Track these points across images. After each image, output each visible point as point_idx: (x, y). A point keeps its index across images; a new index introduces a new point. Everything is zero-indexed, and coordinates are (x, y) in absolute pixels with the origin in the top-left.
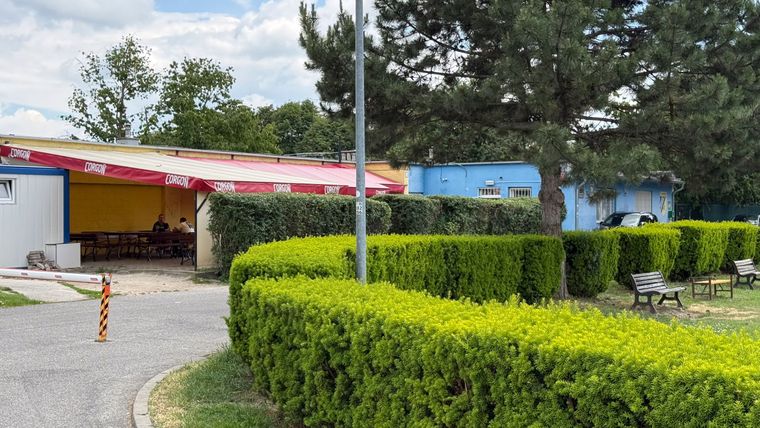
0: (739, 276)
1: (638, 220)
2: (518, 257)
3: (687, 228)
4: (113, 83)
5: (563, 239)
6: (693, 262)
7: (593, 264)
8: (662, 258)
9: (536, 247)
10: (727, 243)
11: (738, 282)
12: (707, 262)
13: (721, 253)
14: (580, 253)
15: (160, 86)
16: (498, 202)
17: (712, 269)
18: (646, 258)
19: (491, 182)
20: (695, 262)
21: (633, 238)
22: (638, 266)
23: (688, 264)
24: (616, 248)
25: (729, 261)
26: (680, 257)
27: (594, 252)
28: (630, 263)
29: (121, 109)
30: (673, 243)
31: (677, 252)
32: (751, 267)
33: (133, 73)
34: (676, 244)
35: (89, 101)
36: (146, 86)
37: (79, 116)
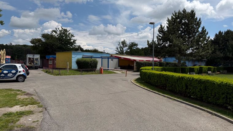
4: (122, 46)
15: (128, 46)
29: (123, 49)
30: (198, 69)
33: (124, 44)
35: (119, 48)
36: (126, 46)
37: (117, 50)
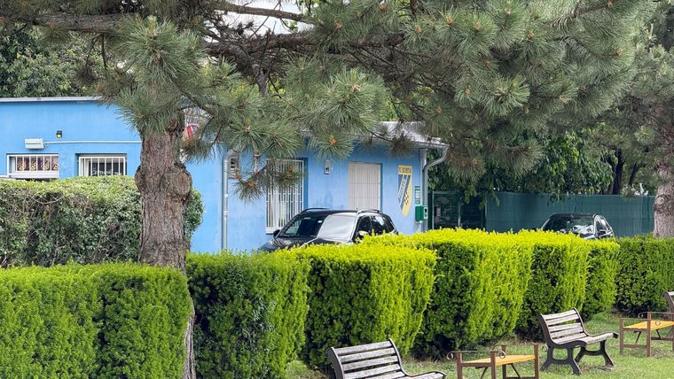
0: (552, 346)
1: (352, 227)
2: (89, 315)
3: (449, 246)
5: (190, 272)
6: (461, 317)
7: (254, 327)
8: (397, 312)
9: (128, 292)
10: (529, 277)
11: (550, 360)
12: (489, 317)
13: (518, 298)
14: (225, 302)
16: (51, 188)
17: (500, 332)
18: (364, 311)
19: (37, 143)
20: (465, 319)
21: (337, 270)
22: (348, 328)
23: (451, 322)
24: (302, 289)
25: (534, 313)
26: (435, 308)
27: (254, 300)
28: (331, 323)
30: (420, 278)
31: (427, 297)
32: (577, 327)
34: (427, 280)
